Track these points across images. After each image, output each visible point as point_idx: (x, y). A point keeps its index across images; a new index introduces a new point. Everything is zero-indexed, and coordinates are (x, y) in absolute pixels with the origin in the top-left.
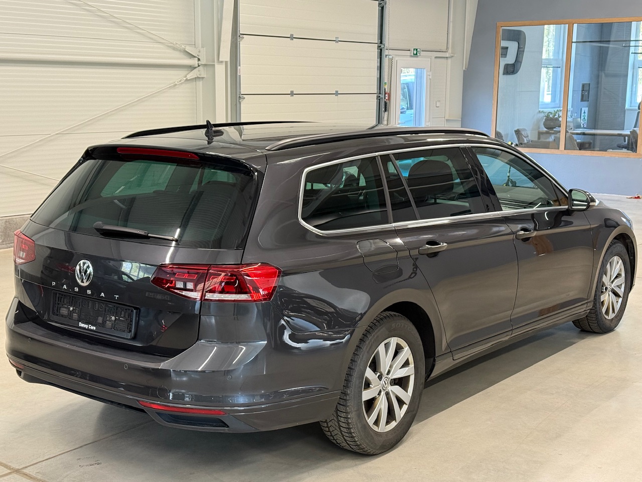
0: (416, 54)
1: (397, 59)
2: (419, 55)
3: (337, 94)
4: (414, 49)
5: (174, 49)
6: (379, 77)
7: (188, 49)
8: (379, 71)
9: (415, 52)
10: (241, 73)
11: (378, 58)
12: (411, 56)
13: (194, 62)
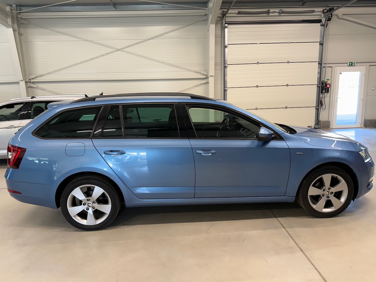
0: (352, 65)
1: (336, 68)
2: (354, 65)
3: (287, 85)
4: (350, 63)
5: (197, 73)
6: (319, 76)
7: (202, 72)
8: (319, 74)
9: (350, 64)
10: (228, 79)
11: (318, 68)
12: (348, 66)
13: (205, 77)
